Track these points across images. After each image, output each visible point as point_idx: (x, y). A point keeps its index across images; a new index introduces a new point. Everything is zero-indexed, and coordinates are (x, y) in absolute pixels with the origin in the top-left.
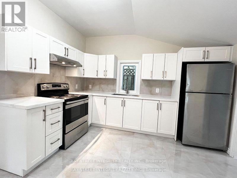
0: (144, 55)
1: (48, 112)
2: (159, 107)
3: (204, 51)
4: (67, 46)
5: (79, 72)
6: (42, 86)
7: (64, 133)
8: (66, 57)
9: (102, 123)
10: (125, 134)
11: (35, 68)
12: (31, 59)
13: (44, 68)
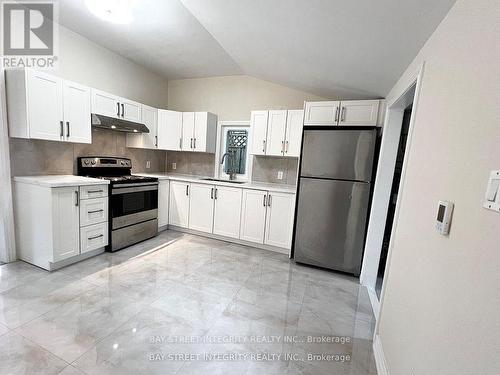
0: (253, 113)
1: (84, 195)
2: (267, 202)
3: (339, 109)
4: (122, 100)
5: (146, 141)
6: (83, 160)
7: (110, 229)
8: (121, 118)
9: (183, 225)
10: (215, 244)
11: (68, 135)
12: (62, 122)
13: (82, 135)
